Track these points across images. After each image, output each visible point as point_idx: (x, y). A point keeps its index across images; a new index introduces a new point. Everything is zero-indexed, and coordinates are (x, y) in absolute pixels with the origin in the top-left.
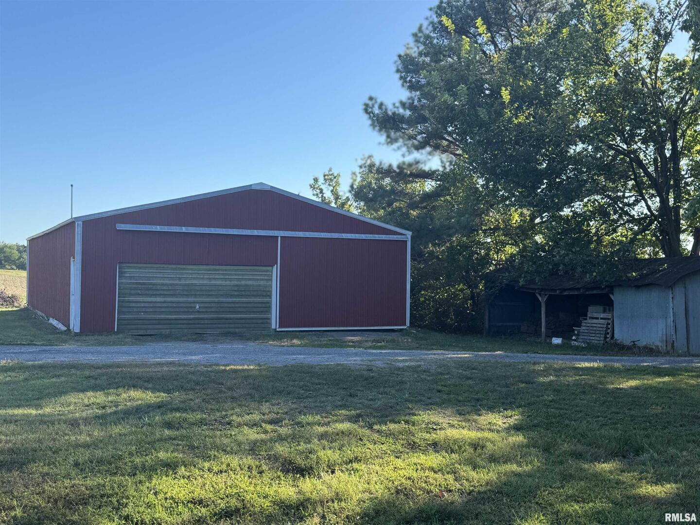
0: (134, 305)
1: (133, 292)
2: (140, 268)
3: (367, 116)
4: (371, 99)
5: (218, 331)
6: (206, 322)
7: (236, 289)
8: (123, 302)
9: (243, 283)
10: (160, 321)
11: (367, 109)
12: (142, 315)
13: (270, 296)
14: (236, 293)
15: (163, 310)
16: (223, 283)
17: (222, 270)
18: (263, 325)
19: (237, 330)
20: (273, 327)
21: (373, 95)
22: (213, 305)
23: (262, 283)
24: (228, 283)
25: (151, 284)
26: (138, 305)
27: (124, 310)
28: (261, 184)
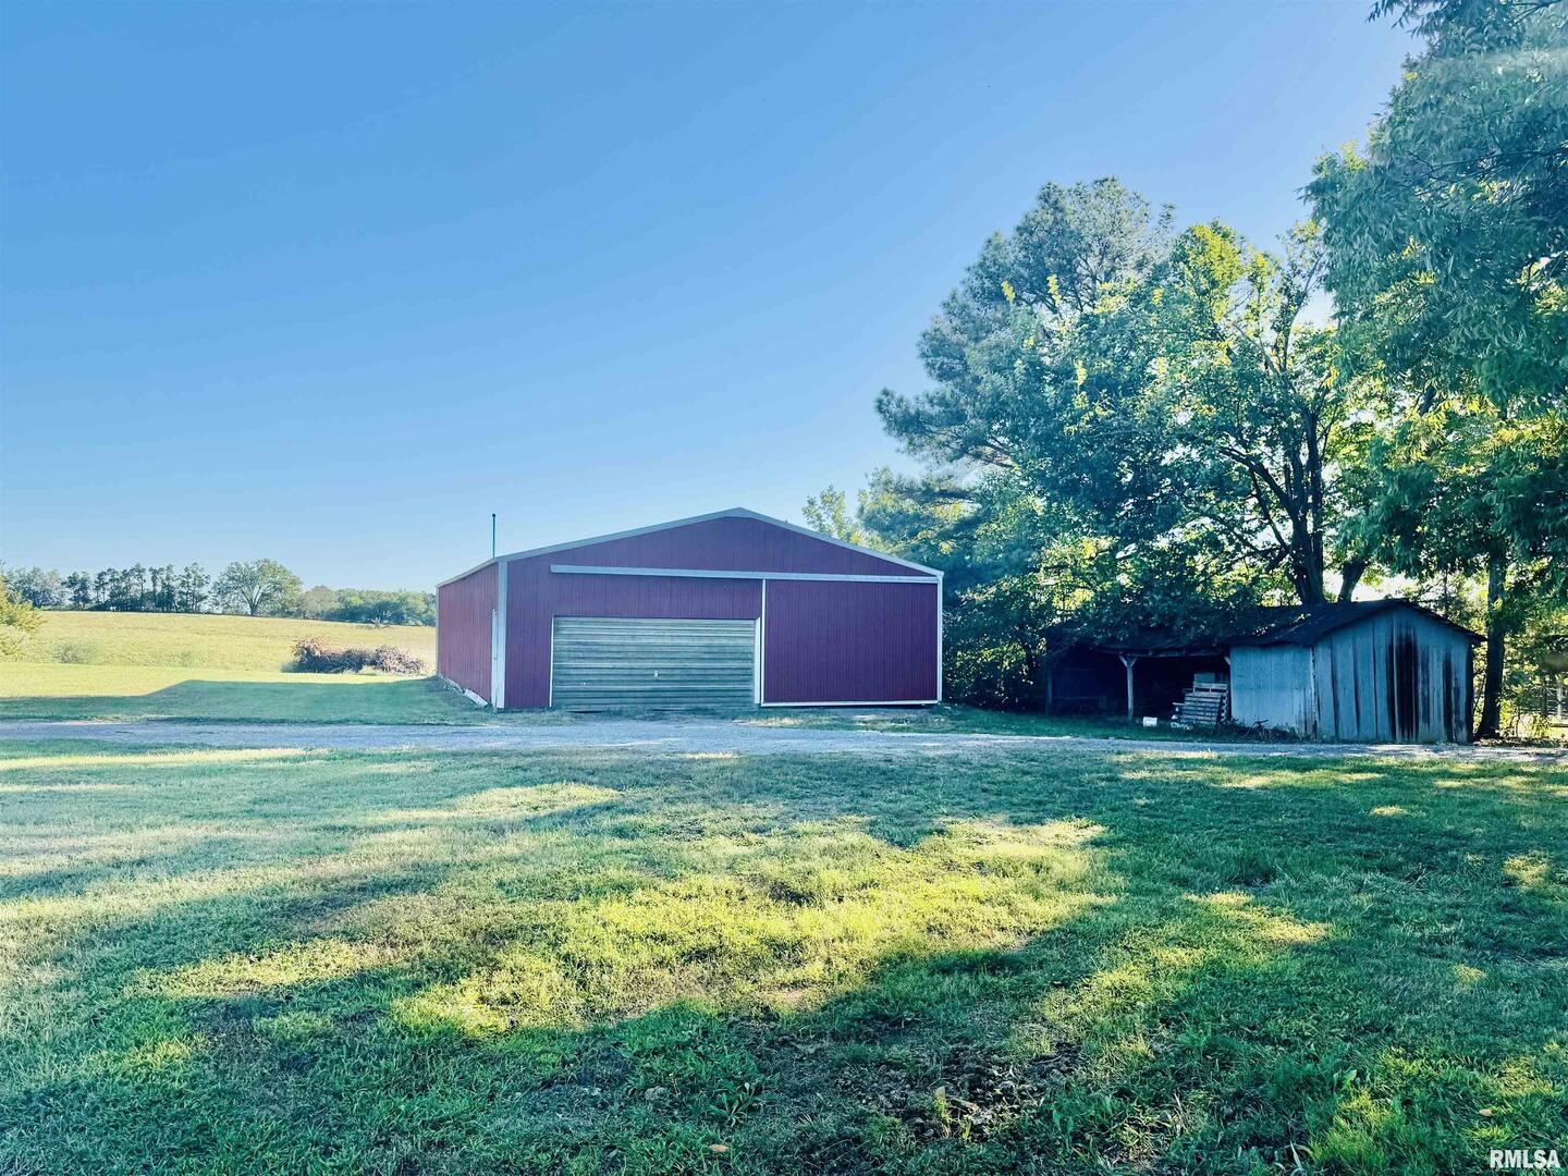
0: (573, 672)
1: (572, 654)
2: (582, 623)
3: (879, 416)
4: (886, 393)
5: (683, 707)
6: (668, 694)
7: (707, 650)
8: (560, 667)
9: (716, 642)
10: (608, 694)
11: (880, 408)
12: (584, 686)
13: (752, 660)
14: (706, 656)
15: (612, 678)
16: (690, 642)
17: (689, 625)
18: (742, 699)
19: (709, 706)
20: (757, 701)
21: (889, 388)
22: (677, 672)
23: (740, 642)
24: (697, 642)
25: (595, 644)
26: (579, 672)
27: (561, 678)
28: (740, 509)
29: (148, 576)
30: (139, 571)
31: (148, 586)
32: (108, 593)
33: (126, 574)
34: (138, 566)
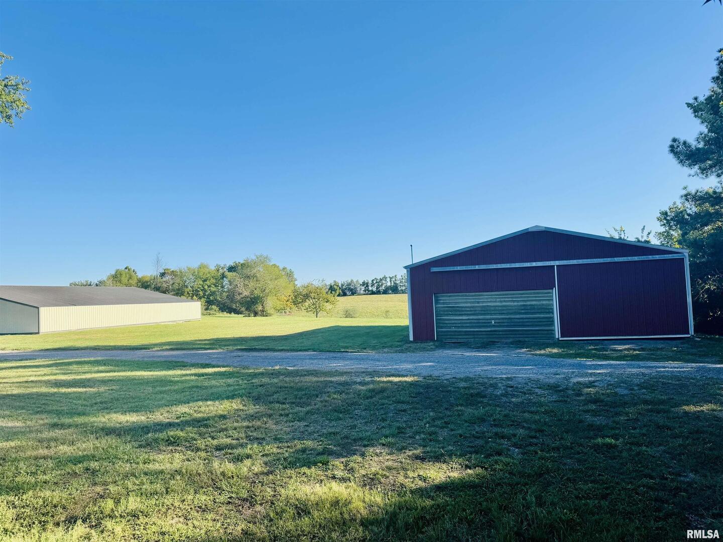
0: (447, 322)
1: (446, 313)
2: (450, 296)
3: (672, 155)
4: (674, 140)
5: (511, 340)
6: (501, 333)
7: (523, 308)
8: (440, 319)
9: (528, 303)
10: (467, 333)
11: (672, 149)
12: (453, 329)
13: (553, 313)
14: (523, 311)
15: (468, 325)
16: (512, 304)
17: (511, 294)
18: (548, 336)
19: (526, 339)
20: (557, 337)
22: (505, 321)
23: (544, 302)
24: (516, 304)
25: (458, 307)
26: (450, 322)
27: (441, 325)
28: (536, 226)
29: (388, 280)
30: (385, 278)
31: (389, 284)
32: (375, 287)
33: (381, 280)
34: (385, 276)
